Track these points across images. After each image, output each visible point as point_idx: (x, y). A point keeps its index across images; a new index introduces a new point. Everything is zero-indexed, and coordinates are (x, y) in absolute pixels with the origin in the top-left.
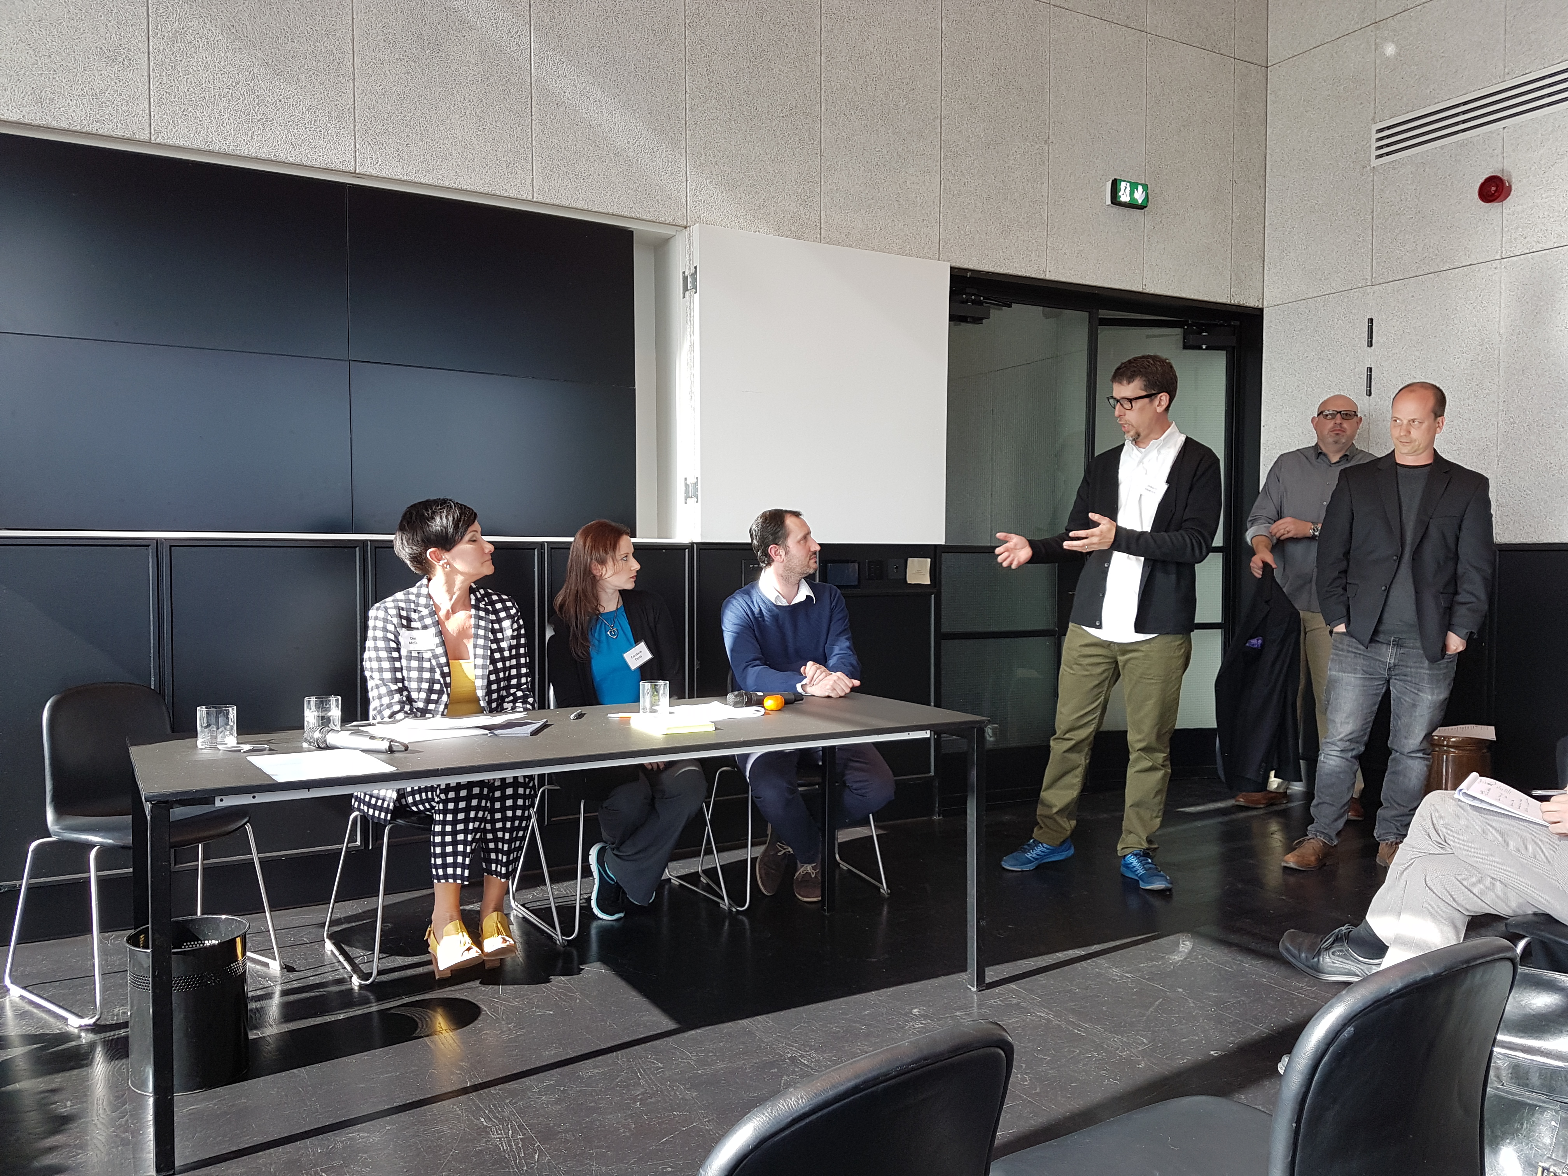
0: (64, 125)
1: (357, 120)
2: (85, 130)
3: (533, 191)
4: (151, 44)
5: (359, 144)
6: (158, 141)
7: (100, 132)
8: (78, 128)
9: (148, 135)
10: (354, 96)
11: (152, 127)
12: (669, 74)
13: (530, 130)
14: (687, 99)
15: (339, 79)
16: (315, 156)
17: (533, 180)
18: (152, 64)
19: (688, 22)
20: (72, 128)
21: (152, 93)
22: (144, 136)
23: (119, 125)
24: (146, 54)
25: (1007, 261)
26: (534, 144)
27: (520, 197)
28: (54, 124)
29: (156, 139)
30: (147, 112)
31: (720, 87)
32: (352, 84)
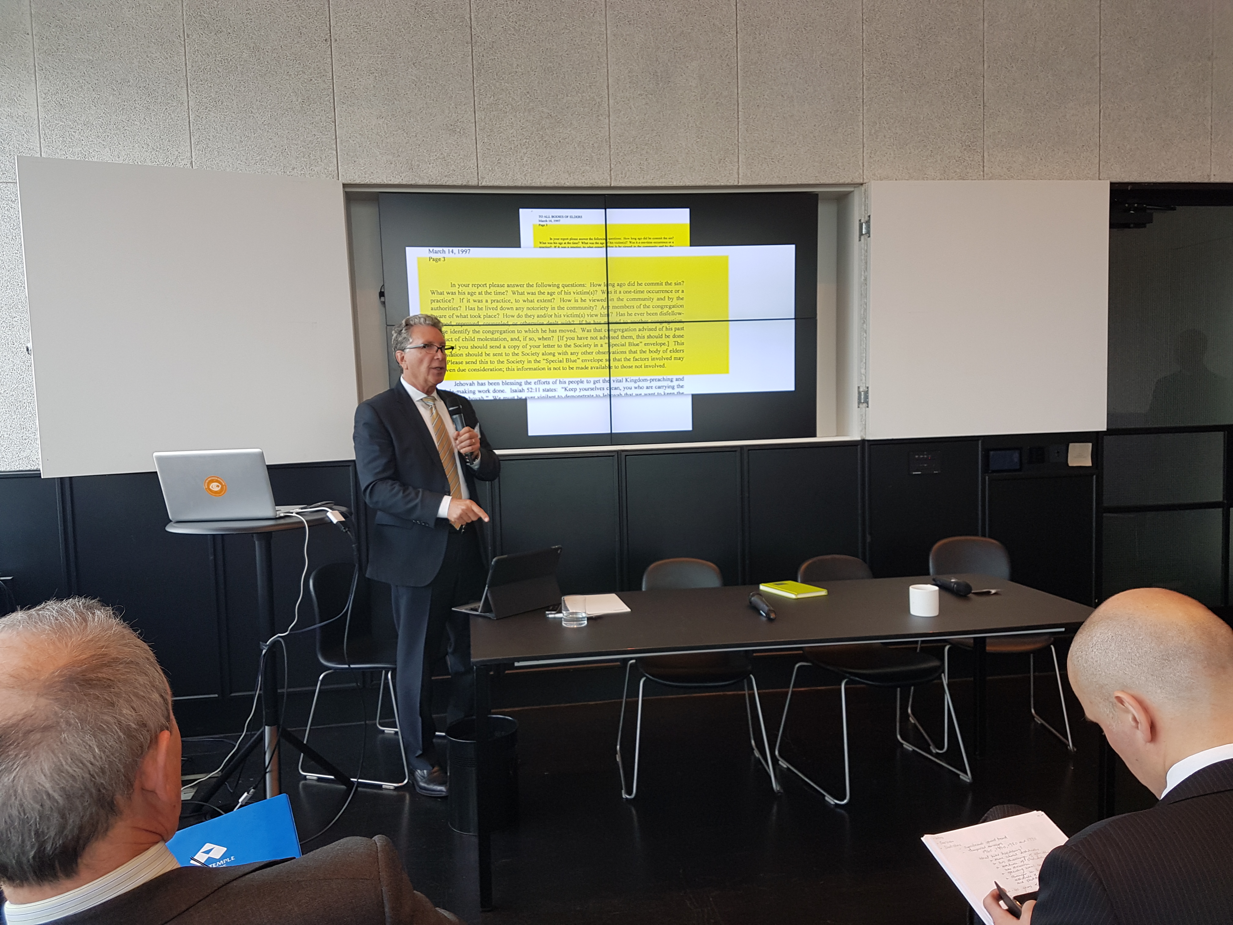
0: (426, 182)
1: (611, 147)
2: (438, 184)
3: (738, 178)
4: (476, 115)
5: (613, 164)
6: (484, 184)
7: (447, 184)
8: (434, 183)
9: (477, 181)
10: (609, 128)
11: (479, 174)
12: (849, 64)
13: (736, 131)
14: (864, 80)
15: (600, 118)
16: (584, 179)
17: (738, 169)
18: (477, 130)
19: (865, 18)
20: (431, 183)
21: (478, 151)
22: (474, 183)
23: (459, 177)
24: (474, 125)
25: (1169, 171)
26: (740, 141)
27: (728, 184)
28: (421, 182)
29: (481, 184)
30: (476, 164)
31: (893, 66)
32: (607, 121)
